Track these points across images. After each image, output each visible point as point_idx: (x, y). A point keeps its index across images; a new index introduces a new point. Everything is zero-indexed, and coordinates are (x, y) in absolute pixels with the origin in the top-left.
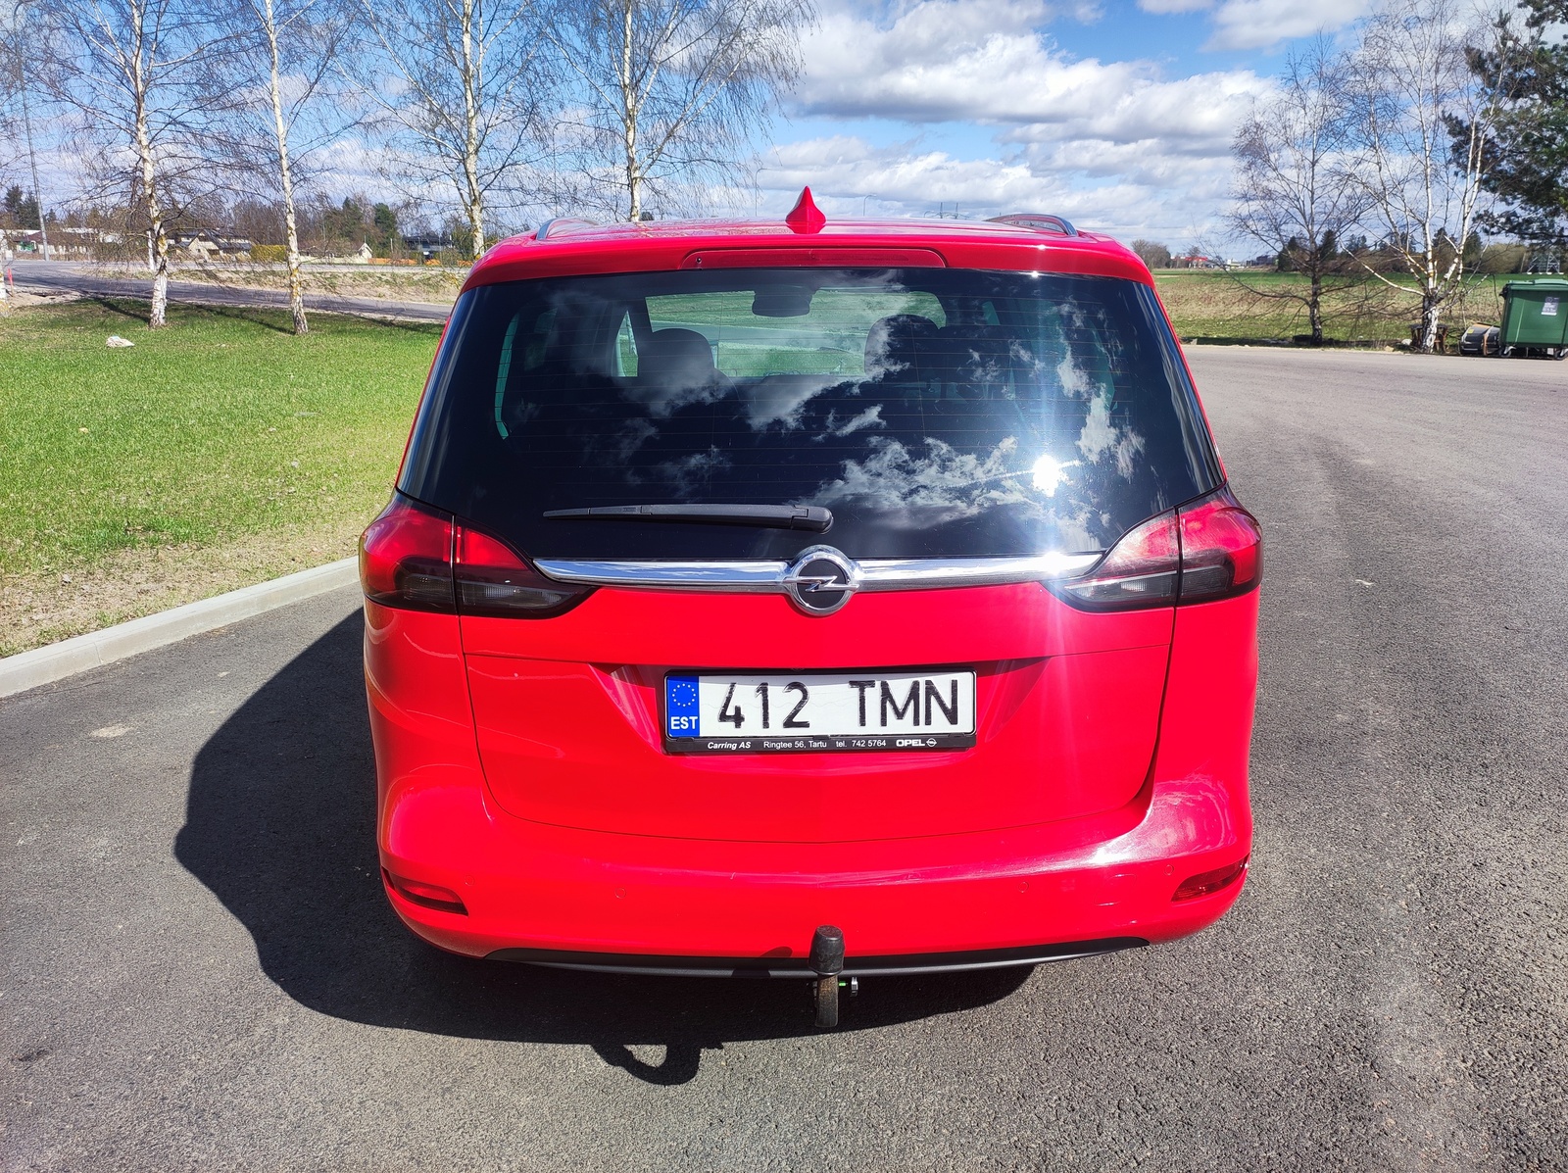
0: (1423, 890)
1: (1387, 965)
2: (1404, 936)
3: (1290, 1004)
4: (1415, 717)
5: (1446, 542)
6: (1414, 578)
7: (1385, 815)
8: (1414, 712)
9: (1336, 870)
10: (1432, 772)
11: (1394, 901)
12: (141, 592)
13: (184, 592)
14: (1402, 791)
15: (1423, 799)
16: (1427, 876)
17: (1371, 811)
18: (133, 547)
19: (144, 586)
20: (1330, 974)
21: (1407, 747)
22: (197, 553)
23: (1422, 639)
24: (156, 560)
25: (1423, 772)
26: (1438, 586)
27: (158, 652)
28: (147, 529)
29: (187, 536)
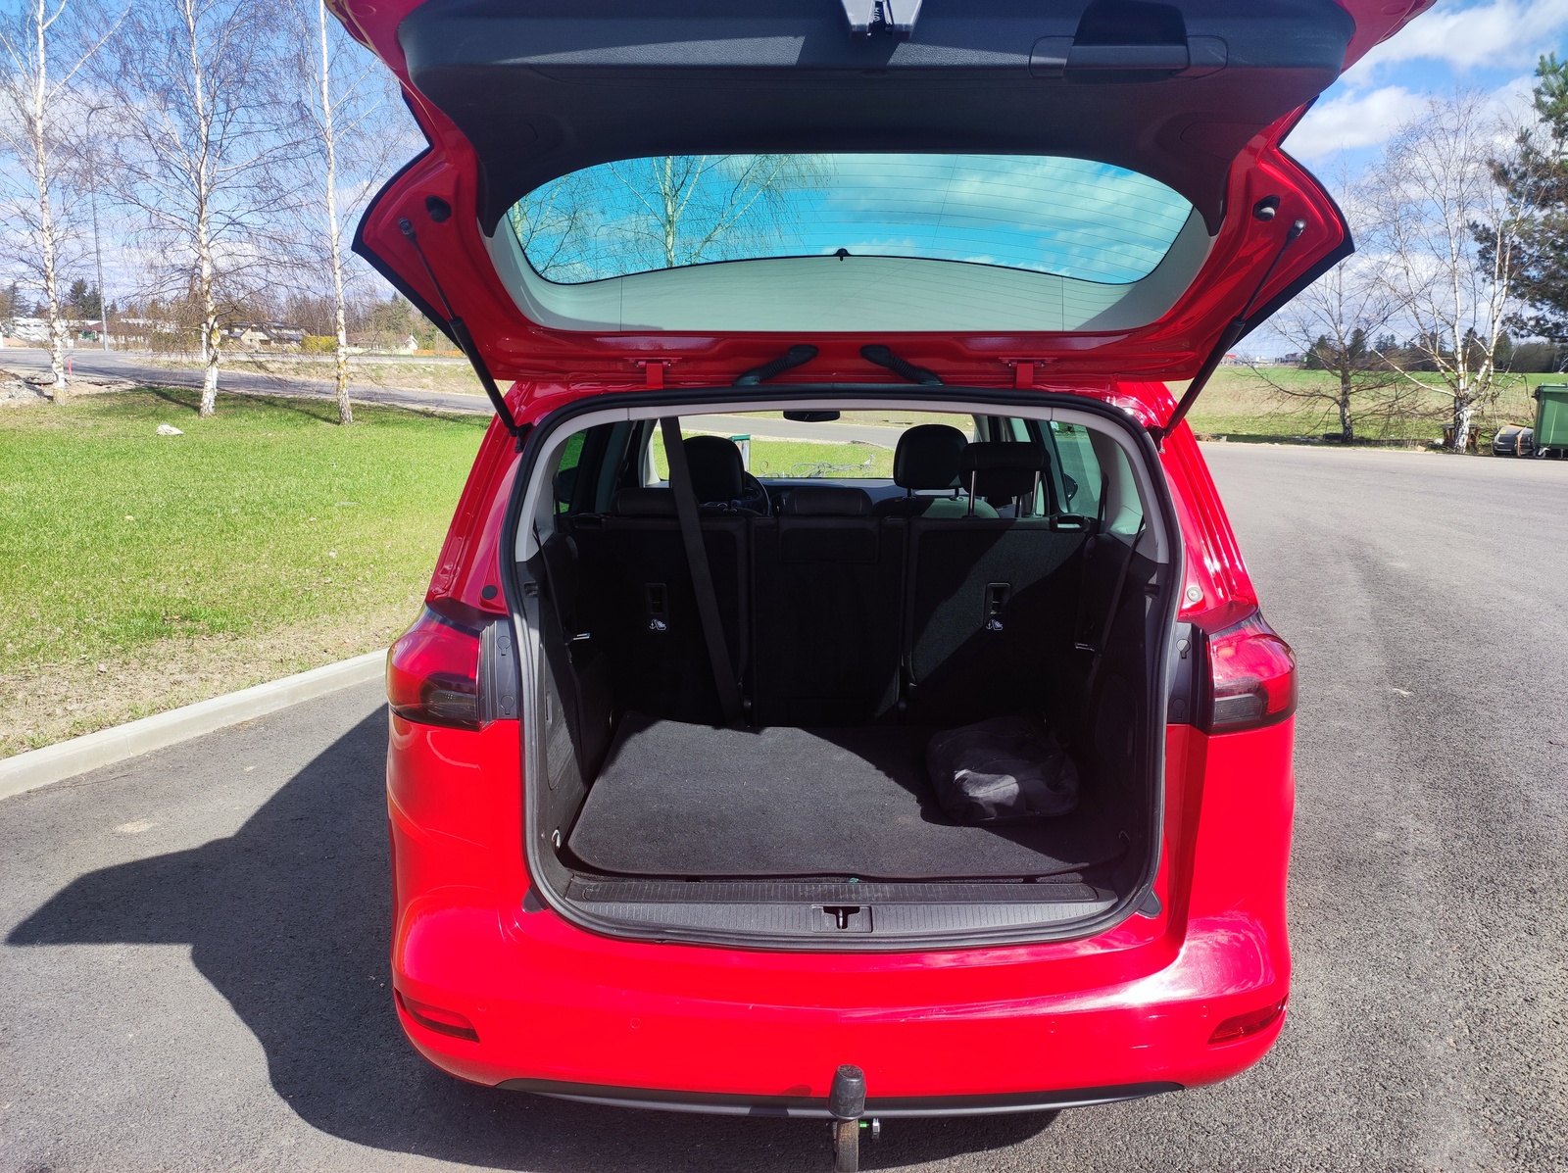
0: (1472, 1026)
1: (1435, 1110)
2: (1453, 1078)
3: (1333, 1150)
4: (1457, 836)
5: (1485, 651)
6: (1453, 687)
7: (1428, 942)
8: (1456, 831)
9: (1379, 1001)
10: (1477, 896)
11: (1441, 1037)
12: (174, 683)
13: (216, 683)
14: (1446, 917)
15: (1469, 926)
16: (1476, 1011)
17: (1414, 938)
18: (170, 637)
19: (178, 677)
20: (1375, 1118)
21: (1450, 868)
22: (232, 644)
23: (1462, 753)
24: (191, 650)
25: (1467, 896)
26: (1478, 697)
27: (188, 745)
28: (184, 618)
29: (223, 626)
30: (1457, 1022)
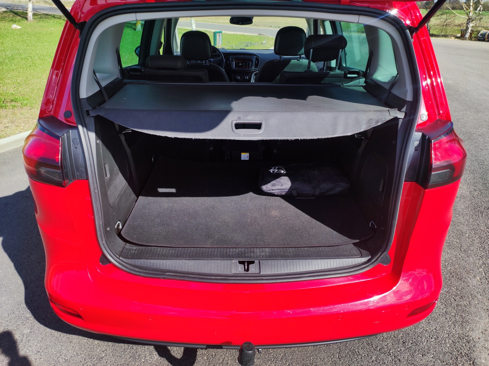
0: (486, 272)
7: (467, 235)
11: (475, 277)
14: (473, 224)
18: (6, 108)
22: (29, 111)
24: (14, 114)
29: (26, 104)
30: (480, 270)
